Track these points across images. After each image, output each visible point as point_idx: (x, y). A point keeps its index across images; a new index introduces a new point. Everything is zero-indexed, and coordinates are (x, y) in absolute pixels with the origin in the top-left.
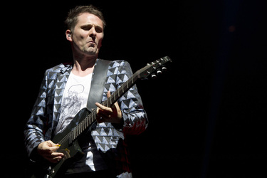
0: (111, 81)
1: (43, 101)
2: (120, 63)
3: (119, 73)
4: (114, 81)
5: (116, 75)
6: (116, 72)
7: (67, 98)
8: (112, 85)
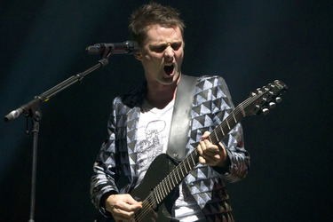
0: (204, 110)
1: (113, 145)
2: (212, 81)
3: (214, 99)
4: (209, 111)
5: (211, 102)
6: (210, 96)
7: (145, 141)
8: (207, 117)
